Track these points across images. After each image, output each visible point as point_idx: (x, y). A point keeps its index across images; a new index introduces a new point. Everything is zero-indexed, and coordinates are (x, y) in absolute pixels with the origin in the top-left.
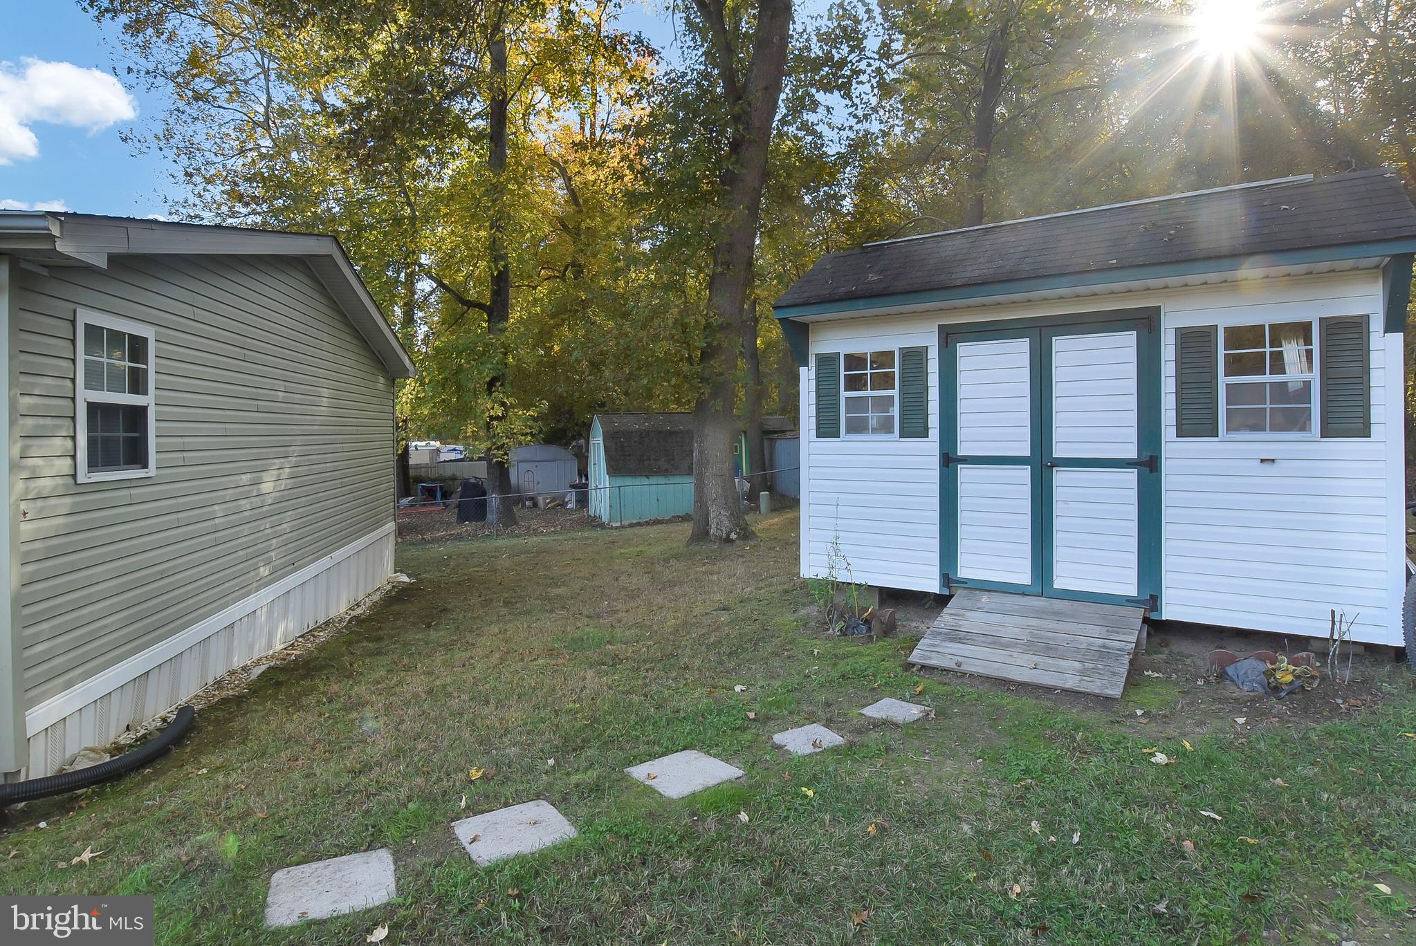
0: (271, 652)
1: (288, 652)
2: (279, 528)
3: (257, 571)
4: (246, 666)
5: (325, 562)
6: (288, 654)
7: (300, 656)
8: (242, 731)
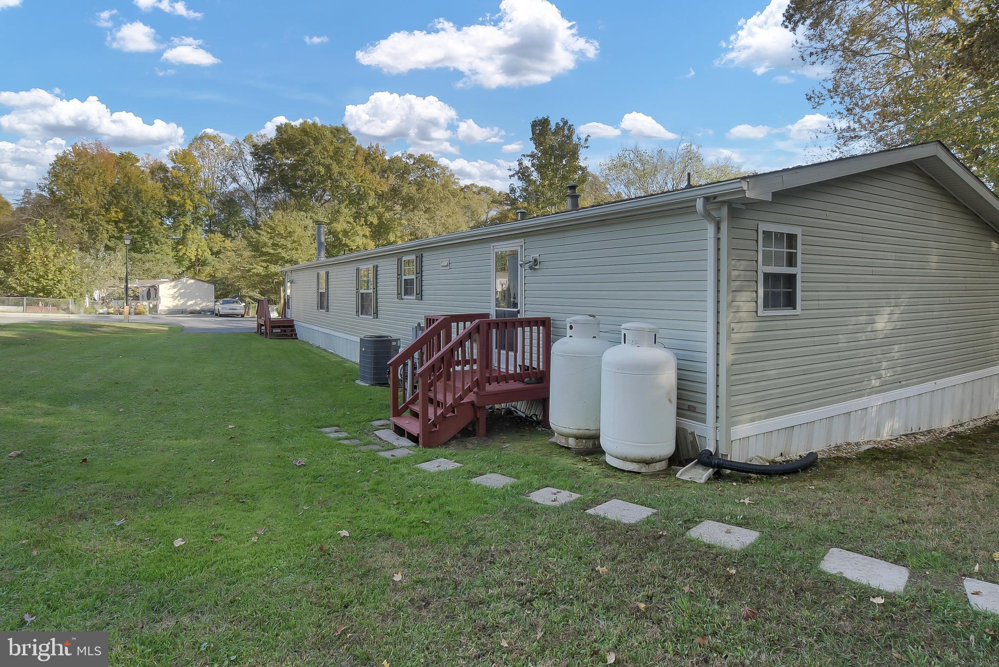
0: (879, 439)
1: (892, 442)
2: (888, 355)
3: (869, 382)
4: (859, 442)
5: (929, 386)
6: (891, 444)
7: (900, 447)
8: (842, 475)
